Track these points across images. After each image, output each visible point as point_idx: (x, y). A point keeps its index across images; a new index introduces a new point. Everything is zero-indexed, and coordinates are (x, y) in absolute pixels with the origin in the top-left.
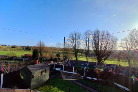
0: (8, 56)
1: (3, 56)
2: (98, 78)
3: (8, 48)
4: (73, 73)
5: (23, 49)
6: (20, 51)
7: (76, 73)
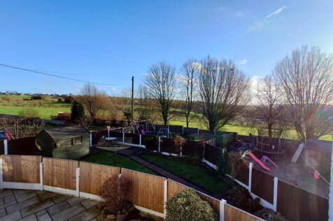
0: (22, 117)
1: (12, 116)
2: (179, 154)
3: (25, 100)
4: (140, 146)
5: (60, 101)
6: (53, 107)
7: (144, 146)
